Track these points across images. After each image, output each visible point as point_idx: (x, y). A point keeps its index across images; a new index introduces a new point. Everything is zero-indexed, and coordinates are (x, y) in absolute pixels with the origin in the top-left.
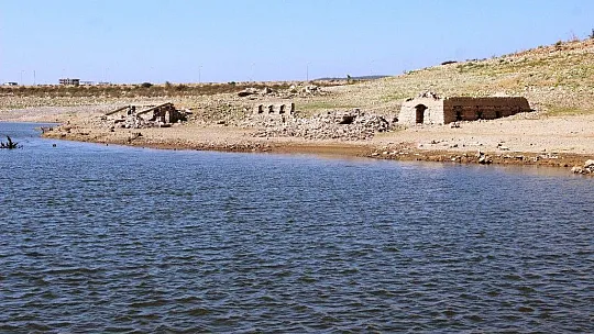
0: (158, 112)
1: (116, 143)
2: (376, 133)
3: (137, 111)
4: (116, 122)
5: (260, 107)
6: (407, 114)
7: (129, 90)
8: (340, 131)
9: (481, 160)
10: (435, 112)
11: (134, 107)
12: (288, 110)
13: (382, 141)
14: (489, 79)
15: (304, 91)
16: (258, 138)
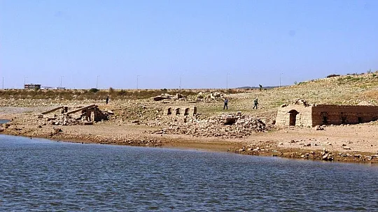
0: (86, 112)
1: (41, 136)
2: (253, 132)
3: (69, 111)
4: (49, 120)
5: (169, 109)
6: (282, 118)
7: (79, 94)
8: (223, 130)
9: (324, 157)
10: (305, 117)
11: (66, 108)
12: (191, 113)
13: (255, 140)
14: (360, 90)
15: (209, 97)
16: (155, 135)
